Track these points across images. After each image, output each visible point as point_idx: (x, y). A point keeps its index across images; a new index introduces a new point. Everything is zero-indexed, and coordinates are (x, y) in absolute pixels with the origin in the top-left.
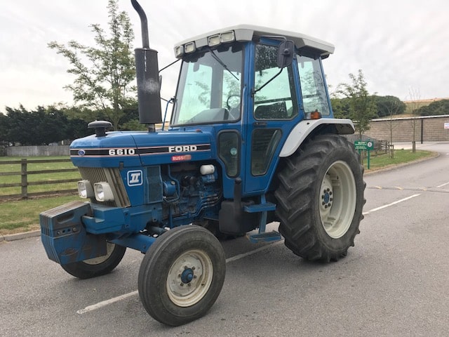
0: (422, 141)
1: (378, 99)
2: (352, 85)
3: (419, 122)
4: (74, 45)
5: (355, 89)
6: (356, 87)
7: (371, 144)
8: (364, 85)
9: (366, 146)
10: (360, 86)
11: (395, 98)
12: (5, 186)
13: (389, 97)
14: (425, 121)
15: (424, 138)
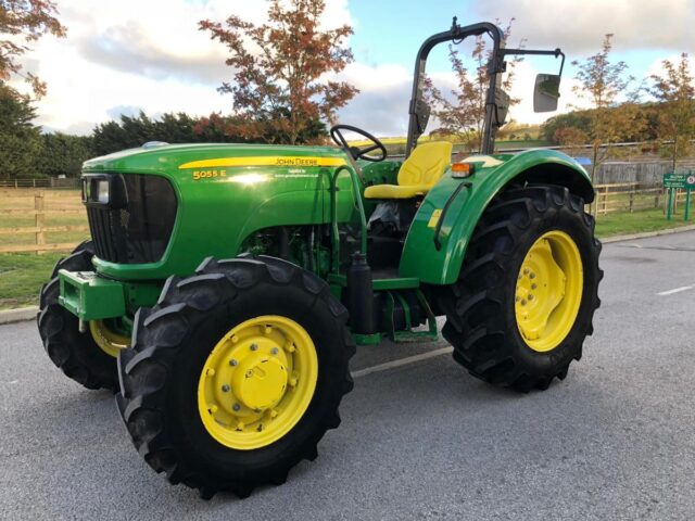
2: (666, 78)
4: (235, 22)
5: (672, 86)
6: (675, 83)
7: (693, 179)
8: (689, 79)
9: (685, 183)
10: (681, 81)
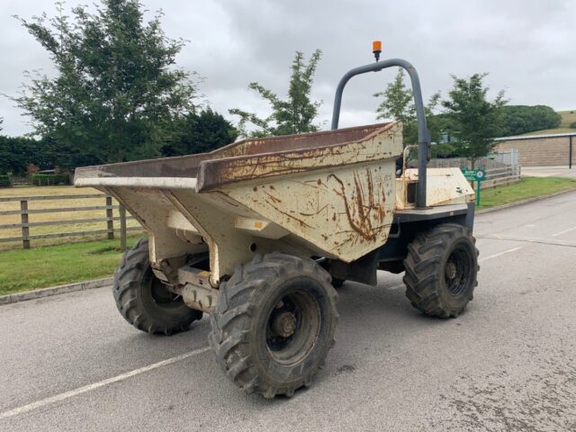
0: (570, 165)
1: (525, 111)
3: (567, 140)
7: (482, 174)
9: (475, 176)
11: (548, 108)
12: (6, 227)
13: (540, 107)
14: (574, 139)
15: (573, 161)
